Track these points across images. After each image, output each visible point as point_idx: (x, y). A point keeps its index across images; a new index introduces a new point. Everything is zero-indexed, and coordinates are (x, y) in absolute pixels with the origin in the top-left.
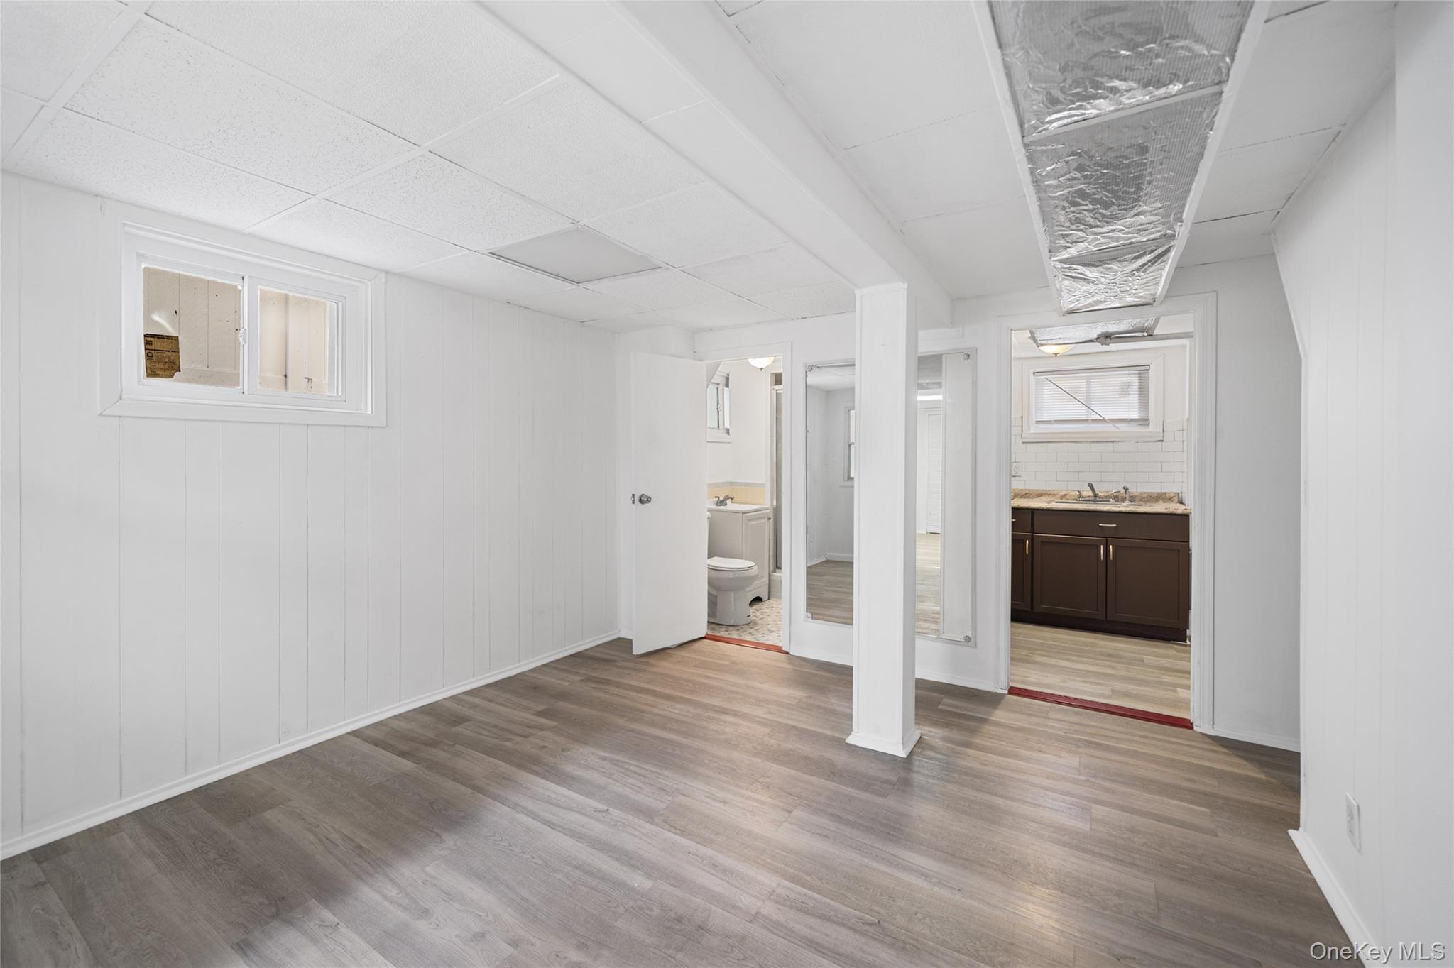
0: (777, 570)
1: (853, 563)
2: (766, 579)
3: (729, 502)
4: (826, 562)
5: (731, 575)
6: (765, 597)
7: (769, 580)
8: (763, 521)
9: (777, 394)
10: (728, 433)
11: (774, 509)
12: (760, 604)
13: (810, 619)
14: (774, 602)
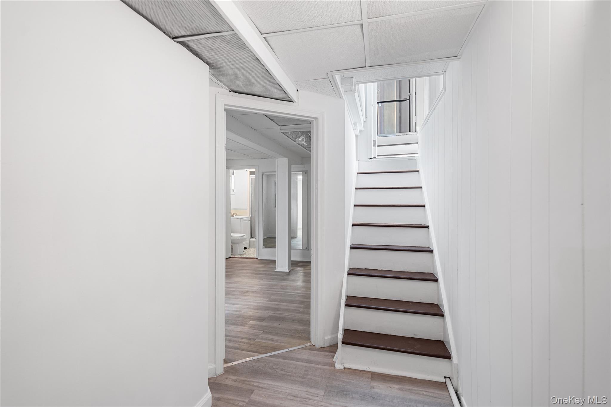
0: (252, 238)
1: (276, 238)
2: (248, 241)
3: (234, 215)
4: (268, 238)
5: (238, 238)
6: (248, 247)
7: (249, 241)
8: (247, 221)
9: (251, 178)
10: (234, 191)
11: (250, 217)
12: (246, 250)
13: (264, 248)
14: (251, 249)
